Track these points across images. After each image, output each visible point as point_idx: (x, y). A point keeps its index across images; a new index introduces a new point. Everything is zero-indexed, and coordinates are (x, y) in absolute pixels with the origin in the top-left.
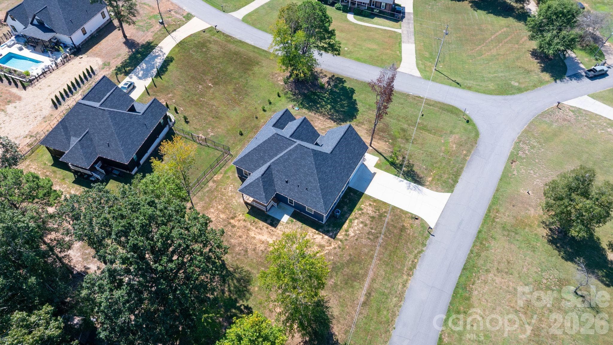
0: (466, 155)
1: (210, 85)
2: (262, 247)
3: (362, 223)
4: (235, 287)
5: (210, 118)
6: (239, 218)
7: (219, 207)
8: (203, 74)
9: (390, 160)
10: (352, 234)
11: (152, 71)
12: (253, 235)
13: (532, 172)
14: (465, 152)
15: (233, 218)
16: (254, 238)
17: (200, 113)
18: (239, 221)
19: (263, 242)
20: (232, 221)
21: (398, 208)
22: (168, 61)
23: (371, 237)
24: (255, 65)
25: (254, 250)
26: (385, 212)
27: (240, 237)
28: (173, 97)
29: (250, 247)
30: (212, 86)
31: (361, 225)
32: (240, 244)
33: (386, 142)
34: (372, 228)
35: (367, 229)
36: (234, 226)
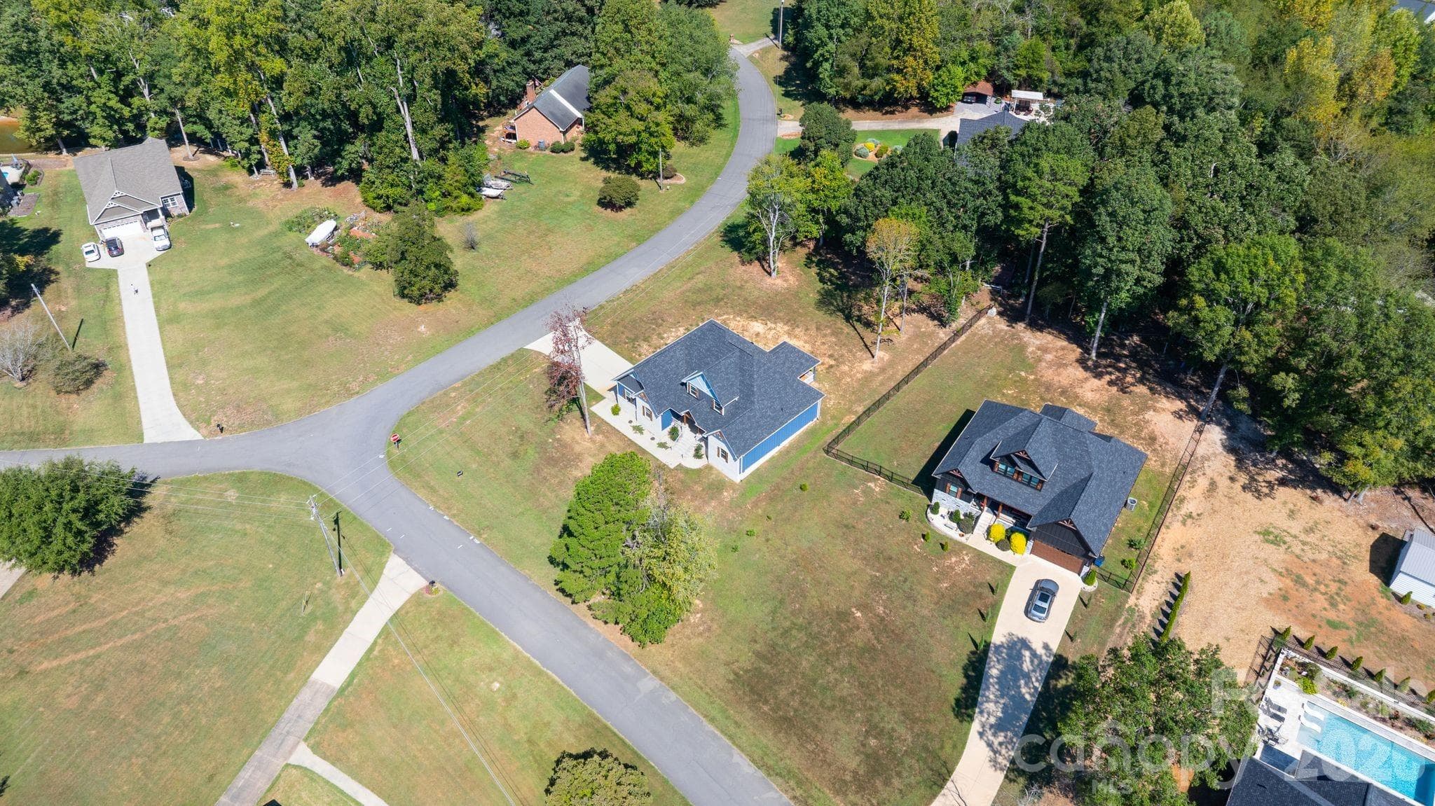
0: (455, 389)
1: (859, 614)
2: (797, 331)
3: (662, 338)
4: (836, 300)
5: (861, 526)
6: (822, 367)
7: (849, 380)
8: (873, 648)
9: (575, 407)
10: (681, 329)
11: (1000, 667)
12: (807, 345)
13: (386, 353)
14: (453, 394)
15: (831, 366)
16: (806, 342)
17: (880, 537)
18: (823, 364)
19: (795, 337)
20: (832, 362)
21: (606, 345)
22: (966, 704)
23: (660, 321)
24: (747, 671)
25: (807, 330)
26: (626, 343)
27: (824, 343)
28: (938, 580)
29: (813, 332)
30: (853, 610)
31: (665, 335)
32: (825, 336)
33: (558, 440)
34: (654, 329)
35: (661, 330)
36: (831, 356)
